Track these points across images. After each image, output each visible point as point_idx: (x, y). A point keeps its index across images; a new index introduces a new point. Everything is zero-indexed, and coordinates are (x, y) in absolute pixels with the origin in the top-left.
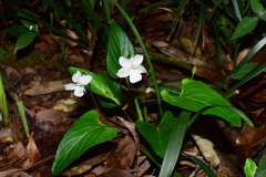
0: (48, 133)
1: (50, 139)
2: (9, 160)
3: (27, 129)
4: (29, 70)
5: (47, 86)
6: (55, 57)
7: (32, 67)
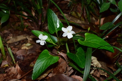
0: (23, 60)
1: (24, 63)
2: (10, 75)
3: (14, 60)
4: (6, 31)
5: (17, 38)
6: (17, 24)
7: (7, 30)
